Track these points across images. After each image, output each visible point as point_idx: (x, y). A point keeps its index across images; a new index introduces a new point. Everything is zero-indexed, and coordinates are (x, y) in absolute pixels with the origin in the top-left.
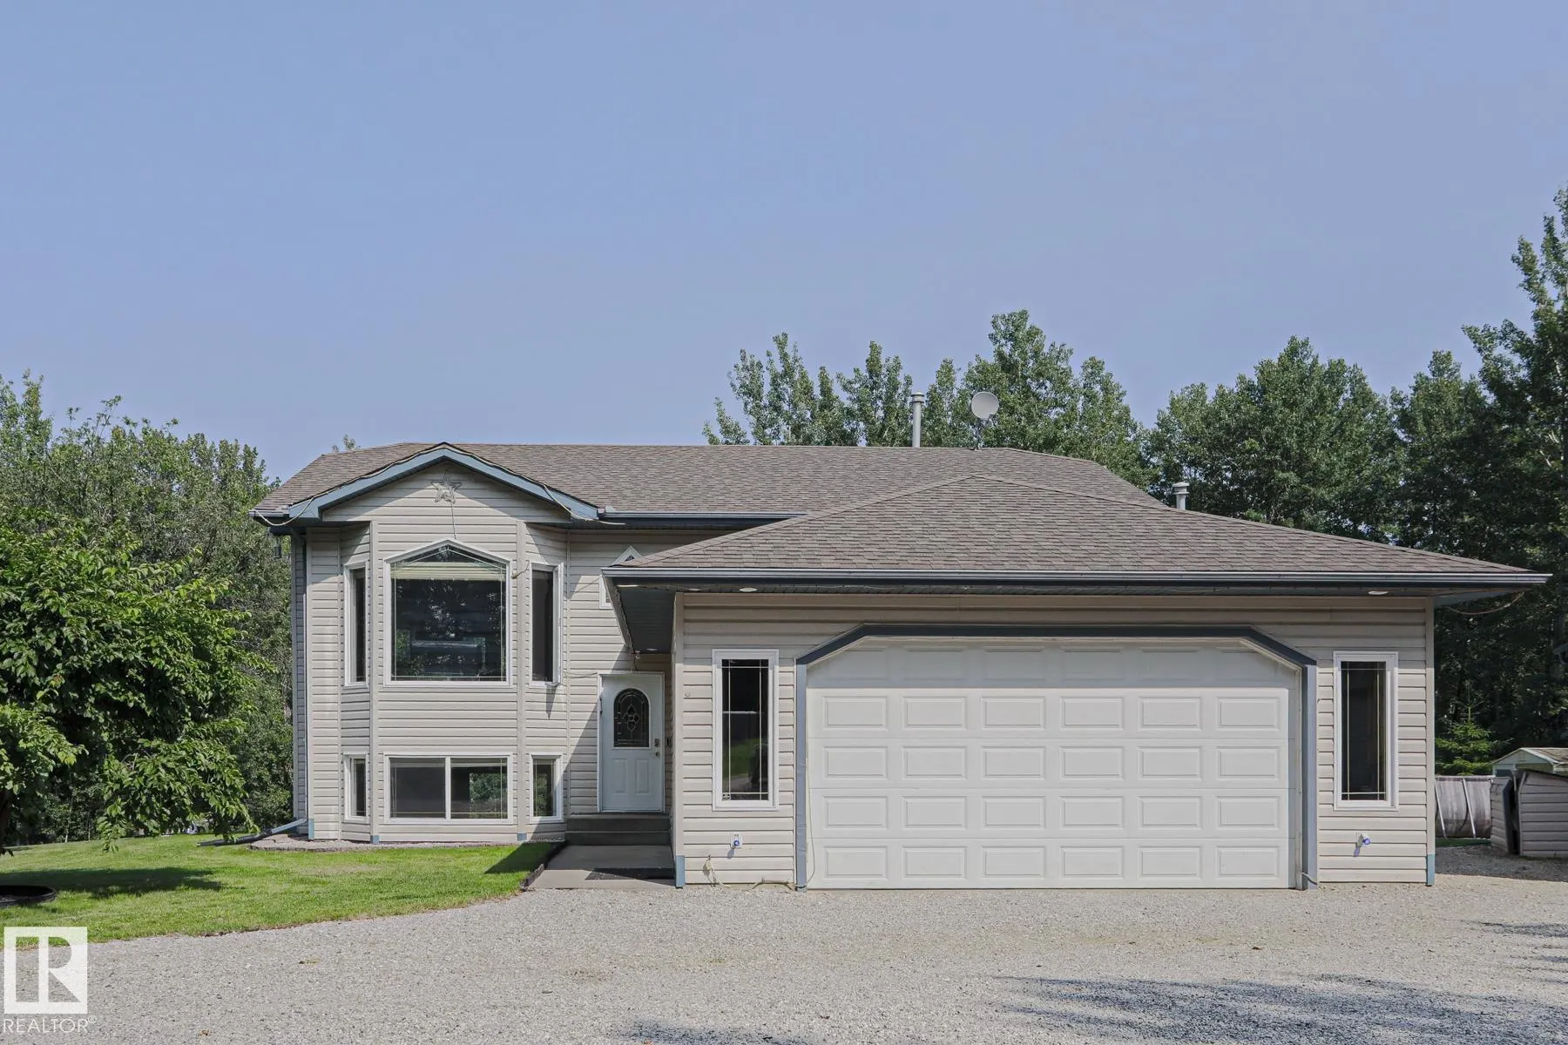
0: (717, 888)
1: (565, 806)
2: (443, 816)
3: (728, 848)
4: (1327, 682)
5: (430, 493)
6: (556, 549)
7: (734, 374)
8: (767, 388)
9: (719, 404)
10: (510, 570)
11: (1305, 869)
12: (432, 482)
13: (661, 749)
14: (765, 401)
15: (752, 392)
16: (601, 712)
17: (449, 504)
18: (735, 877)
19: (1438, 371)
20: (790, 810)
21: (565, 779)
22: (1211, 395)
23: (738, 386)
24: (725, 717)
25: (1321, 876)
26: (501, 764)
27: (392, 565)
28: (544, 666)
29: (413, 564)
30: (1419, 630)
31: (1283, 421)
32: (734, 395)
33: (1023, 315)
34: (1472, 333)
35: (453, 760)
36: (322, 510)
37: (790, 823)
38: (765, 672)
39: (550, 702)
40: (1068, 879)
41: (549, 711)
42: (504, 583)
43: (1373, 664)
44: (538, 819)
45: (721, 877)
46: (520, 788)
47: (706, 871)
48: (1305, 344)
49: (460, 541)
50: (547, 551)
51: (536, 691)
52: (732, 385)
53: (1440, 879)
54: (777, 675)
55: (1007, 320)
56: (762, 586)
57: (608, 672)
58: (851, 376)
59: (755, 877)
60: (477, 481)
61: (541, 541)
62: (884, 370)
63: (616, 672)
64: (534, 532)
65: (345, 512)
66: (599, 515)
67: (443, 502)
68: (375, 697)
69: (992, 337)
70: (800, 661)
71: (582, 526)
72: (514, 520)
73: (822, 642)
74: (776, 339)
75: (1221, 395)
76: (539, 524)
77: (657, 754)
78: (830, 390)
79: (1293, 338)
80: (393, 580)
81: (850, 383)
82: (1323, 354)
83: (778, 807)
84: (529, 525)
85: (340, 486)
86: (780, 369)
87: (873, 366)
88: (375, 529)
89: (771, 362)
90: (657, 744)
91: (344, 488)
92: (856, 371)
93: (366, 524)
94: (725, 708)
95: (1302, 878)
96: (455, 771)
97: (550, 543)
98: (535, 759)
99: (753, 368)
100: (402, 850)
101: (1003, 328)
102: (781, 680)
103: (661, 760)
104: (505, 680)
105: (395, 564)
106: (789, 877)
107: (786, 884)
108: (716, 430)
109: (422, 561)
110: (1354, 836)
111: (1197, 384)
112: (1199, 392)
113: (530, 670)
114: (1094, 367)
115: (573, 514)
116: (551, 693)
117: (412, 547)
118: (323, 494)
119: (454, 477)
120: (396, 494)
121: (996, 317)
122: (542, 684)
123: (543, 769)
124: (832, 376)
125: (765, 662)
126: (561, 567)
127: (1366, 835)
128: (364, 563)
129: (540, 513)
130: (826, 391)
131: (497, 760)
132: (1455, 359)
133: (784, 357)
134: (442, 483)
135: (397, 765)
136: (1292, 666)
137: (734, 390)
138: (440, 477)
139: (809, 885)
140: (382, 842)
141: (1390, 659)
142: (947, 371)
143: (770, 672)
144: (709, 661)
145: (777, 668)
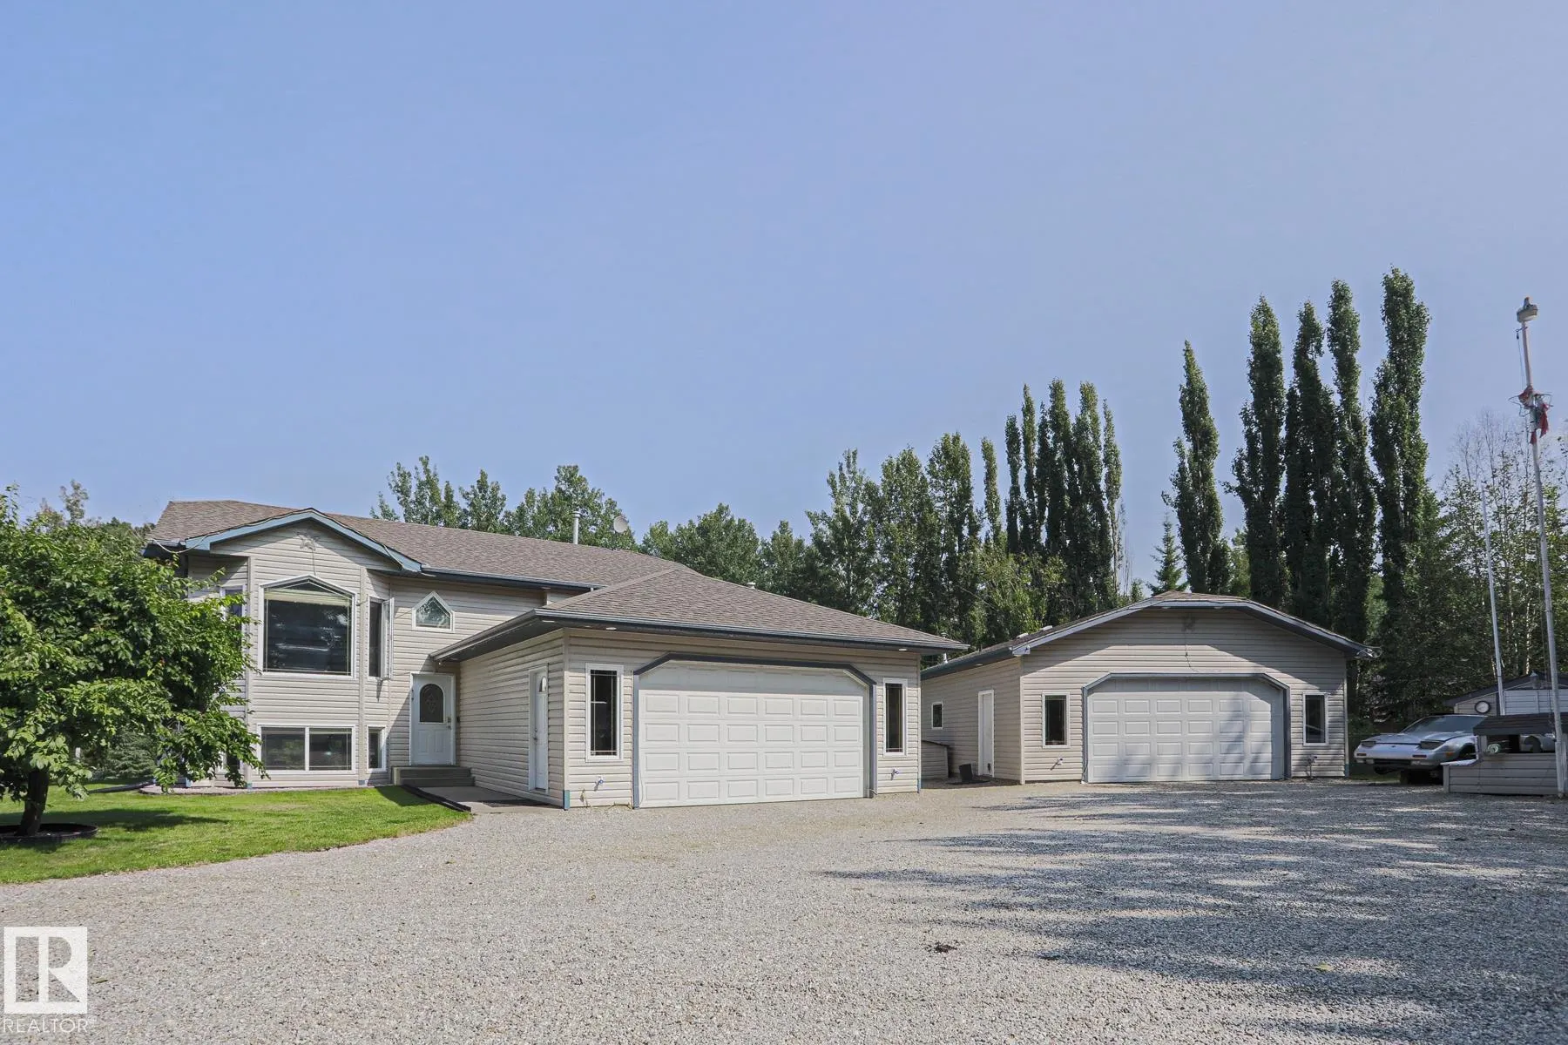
0: (589, 809)
1: (387, 761)
2: (304, 769)
3: (595, 785)
4: (881, 692)
5: (295, 544)
6: (382, 587)
7: (391, 478)
8: (414, 490)
9: (381, 496)
10: (355, 600)
11: (871, 787)
12: (298, 534)
13: (453, 724)
14: (413, 497)
15: (403, 491)
16: (413, 699)
17: (310, 551)
18: (599, 802)
19: (783, 531)
20: (629, 762)
21: (388, 743)
22: (672, 530)
23: (393, 486)
24: (592, 705)
25: (879, 790)
26: (347, 733)
27: (265, 589)
28: (375, 669)
29: (280, 590)
30: (914, 669)
31: (717, 549)
32: (390, 491)
33: (576, 468)
34: (809, 514)
35: (311, 729)
36: (212, 545)
37: (629, 769)
38: (615, 679)
39: (379, 691)
40: (768, 797)
41: (378, 697)
42: (350, 608)
43: (897, 685)
44: (371, 770)
45: (591, 802)
46: (359, 749)
47: (582, 799)
48: (727, 508)
49: (318, 577)
50: (379, 589)
51: (370, 683)
52: (390, 484)
53: (923, 791)
54: (623, 681)
55: (567, 469)
56: (620, 627)
57: (418, 672)
58: (469, 490)
59: (610, 802)
60: (330, 536)
61: (375, 582)
62: (490, 489)
63: (422, 673)
64: (371, 576)
65: (229, 548)
66: (421, 569)
67: (306, 549)
68: (250, 683)
69: (556, 478)
70: (636, 673)
71: (409, 575)
72: (358, 566)
73: (648, 662)
74: (421, 459)
75: (680, 529)
76: (375, 570)
77: (449, 727)
78: (452, 496)
79: (721, 504)
80: (265, 601)
81: (468, 494)
82: (736, 514)
83: (623, 759)
84: (369, 571)
85: (229, 529)
86: (424, 478)
87: (482, 485)
88: (253, 563)
89: (418, 473)
90: (449, 720)
91: (232, 531)
92: (472, 487)
93: (245, 559)
94: (592, 700)
95: (870, 792)
96: (312, 737)
97: (381, 584)
98: (370, 729)
99: (405, 476)
100: (272, 792)
101: (564, 474)
102: (624, 684)
103: (452, 732)
104: (350, 674)
105: (267, 588)
106: (629, 801)
107: (627, 806)
108: (379, 513)
109: (291, 588)
110: (890, 770)
111: (664, 521)
112: (664, 525)
113: (367, 669)
114: (612, 504)
115: (404, 566)
116: (380, 685)
117: (280, 578)
118: (215, 533)
119: (315, 533)
120: (270, 539)
121: (559, 466)
122: (374, 679)
123: (374, 736)
124: (454, 487)
125: (615, 673)
126: (392, 601)
127: (896, 769)
128: (242, 587)
129: (376, 563)
130: (449, 496)
131: (344, 730)
132: (790, 526)
133: (427, 471)
134: (305, 535)
135: (267, 732)
136: (865, 685)
137: (391, 487)
138: (304, 531)
139: (641, 806)
140: (254, 788)
141: (904, 682)
142: (530, 496)
143: (618, 679)
144: (584, 670)
145: (623, 677)
